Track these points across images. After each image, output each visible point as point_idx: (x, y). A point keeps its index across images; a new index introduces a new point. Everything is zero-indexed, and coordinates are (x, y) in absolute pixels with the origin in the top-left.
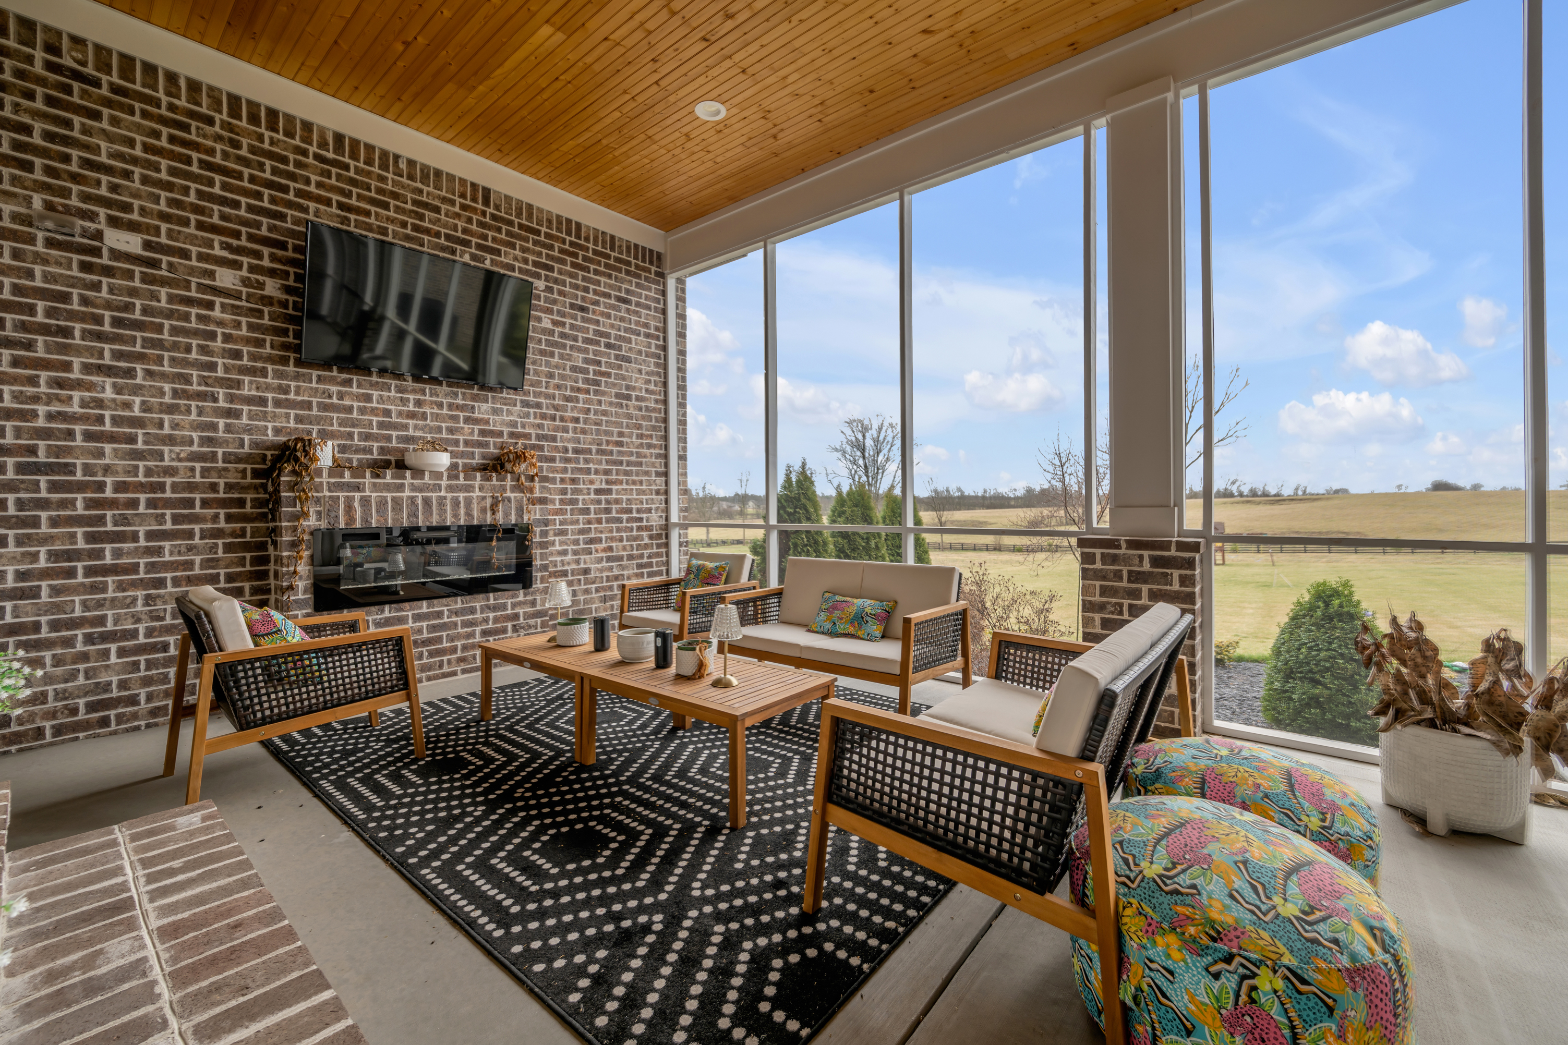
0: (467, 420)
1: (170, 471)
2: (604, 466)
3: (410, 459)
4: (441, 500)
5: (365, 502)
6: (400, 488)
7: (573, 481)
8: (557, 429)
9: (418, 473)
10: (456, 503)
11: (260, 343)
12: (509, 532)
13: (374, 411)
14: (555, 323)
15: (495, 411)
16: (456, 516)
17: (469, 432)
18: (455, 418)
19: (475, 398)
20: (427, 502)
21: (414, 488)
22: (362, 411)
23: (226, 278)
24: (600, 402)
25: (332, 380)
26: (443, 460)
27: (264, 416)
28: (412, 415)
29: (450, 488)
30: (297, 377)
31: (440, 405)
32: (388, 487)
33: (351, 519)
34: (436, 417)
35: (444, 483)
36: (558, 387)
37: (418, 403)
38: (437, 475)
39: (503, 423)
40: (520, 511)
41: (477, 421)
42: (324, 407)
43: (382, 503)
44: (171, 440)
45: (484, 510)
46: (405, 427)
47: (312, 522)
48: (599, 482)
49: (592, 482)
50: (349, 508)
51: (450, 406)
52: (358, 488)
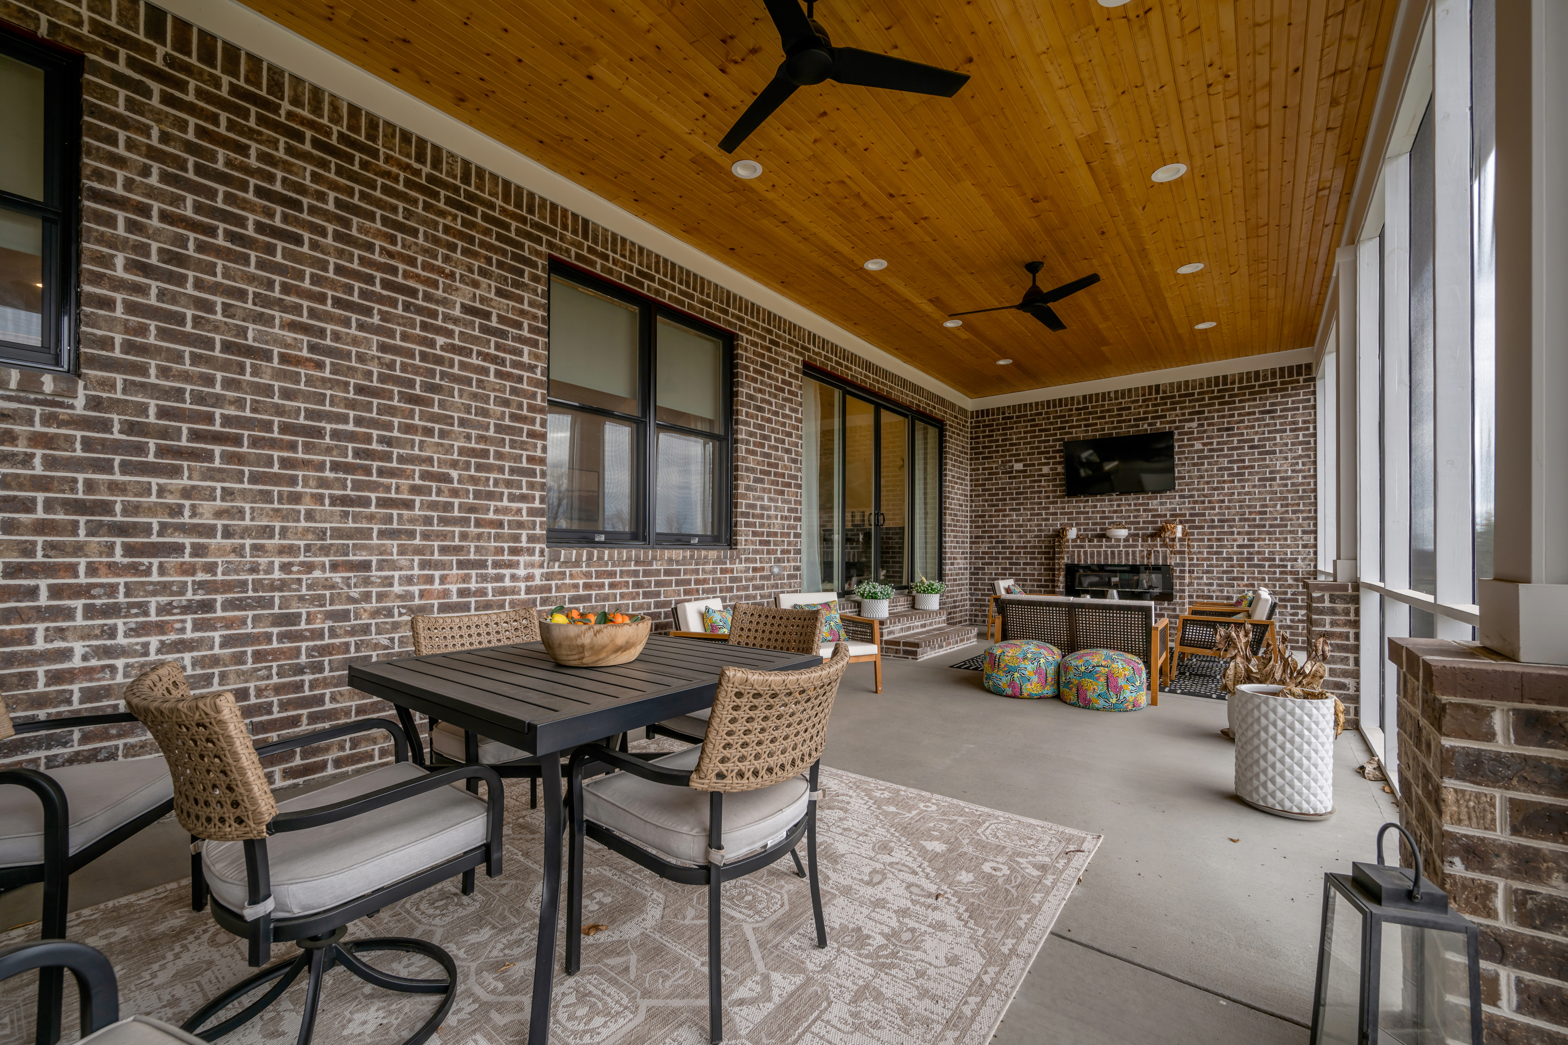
0: (1144, 511)
1: (1029, 542)
2: (1247, 529)
3: (1108, 533)
4: (1120, 552)
5: (1085, 553)
6: (1101, 546)
7: (1218, 540)
8: (1205, 508)
9: (1109, 539)
10: (1127, 553)
11: (1055, 491)
12: (1157, 568)
13: (1098, 512)
14: (1204, 444)
15: (1162, 504)
16: (1127, 559)
17: (1145, 516)
18: (1138, 511)
19: (1149, 499)
20: (1113, 553)
21: (1107, 547)
22: (1093, 512)
23: (1046, 470)
24: (1243, 487)
25: (1081, 501)
26: (1123, 533)
27: (1057, 519)
28: (1115, 512)
29: (1125, 546)
30: (1068, 502)
31: (1130, 505)
32: (1095, 546)
33: (1079, 560)
34: (1127, 511)
35: (1122, 544)
36: (1208, 483)
37: (1119, 505)
38: (1118, 540)
39: (1167, 510)
40: (1165, 558)
41: (1150, 510)
42: (1077, 513)
43: (1092, 554)
44: (1029, 531)
45: (1143, 557)
46: (1112, 518)
47: (1066, 561)
48: (1243, 540)
49: (1235, 540)
50: (1079, 555)
51: (1135, 505)
52: (1082, 547)
